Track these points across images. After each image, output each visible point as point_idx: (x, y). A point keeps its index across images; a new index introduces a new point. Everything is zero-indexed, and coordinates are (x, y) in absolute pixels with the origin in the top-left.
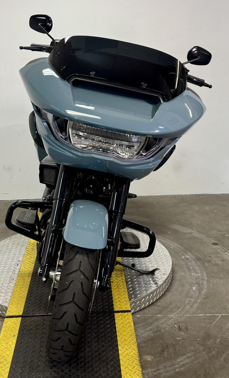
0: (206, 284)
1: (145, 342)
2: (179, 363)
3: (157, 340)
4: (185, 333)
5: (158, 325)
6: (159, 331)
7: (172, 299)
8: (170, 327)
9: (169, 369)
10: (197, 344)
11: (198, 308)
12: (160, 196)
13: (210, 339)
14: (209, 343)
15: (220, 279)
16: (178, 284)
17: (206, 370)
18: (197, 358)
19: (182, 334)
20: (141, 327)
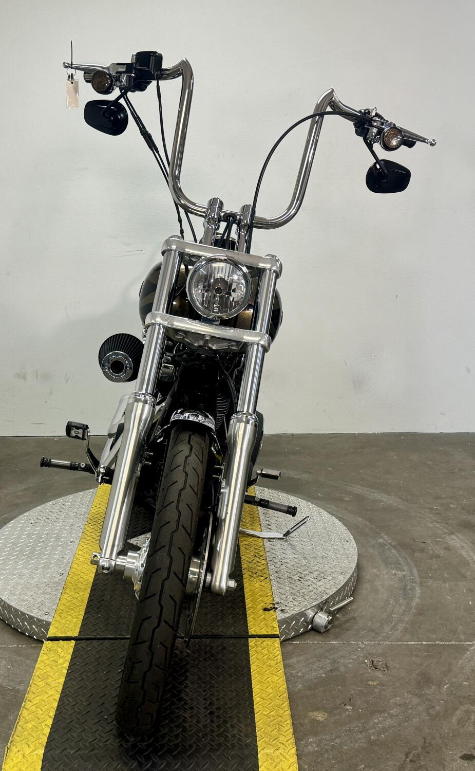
0: (417, 589)
1: (310, 688)
2: (376, 725)
3: (333, 686)
4: (384, 675)
5: (334, 659)
6: (337, 669)
7: (358, 614)
8: (356, 662)
9: (357, 736)
10: (407, 693)
11: (405, 630)
12: (326, 434)
13: (431, 685)
14: (428, 692)
15: (444, 582)
16: (367, 589)
17: (425, 739)
18: (409, 718)
19: (378, 674)
20: (303, 663)
